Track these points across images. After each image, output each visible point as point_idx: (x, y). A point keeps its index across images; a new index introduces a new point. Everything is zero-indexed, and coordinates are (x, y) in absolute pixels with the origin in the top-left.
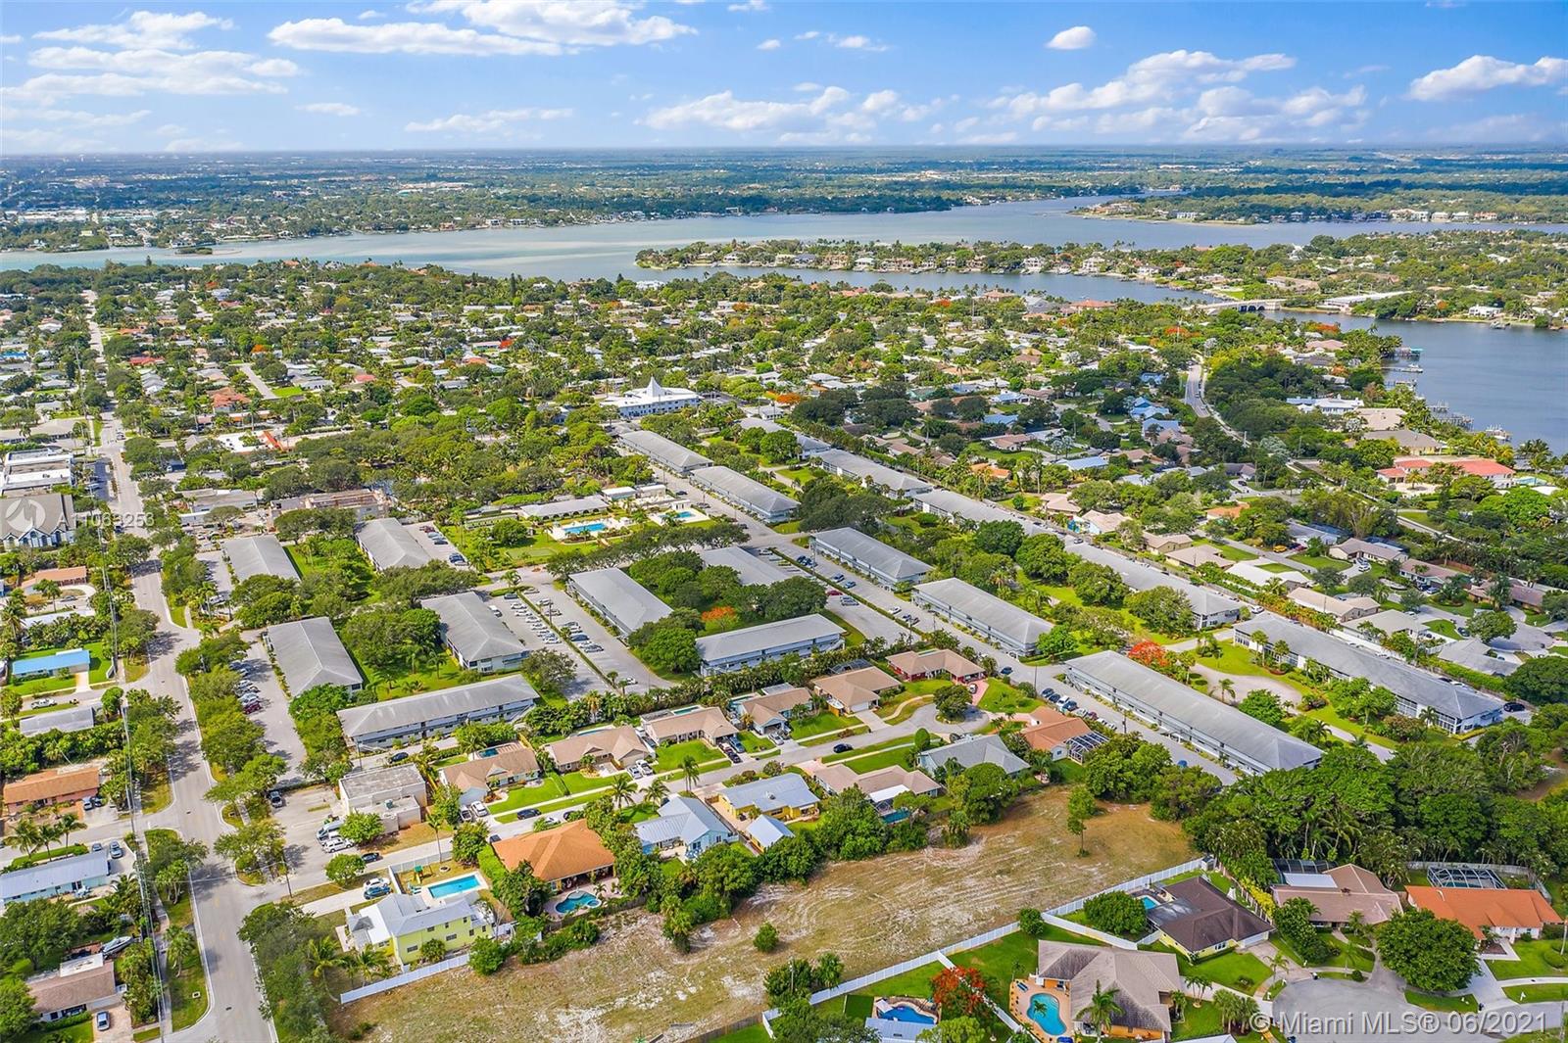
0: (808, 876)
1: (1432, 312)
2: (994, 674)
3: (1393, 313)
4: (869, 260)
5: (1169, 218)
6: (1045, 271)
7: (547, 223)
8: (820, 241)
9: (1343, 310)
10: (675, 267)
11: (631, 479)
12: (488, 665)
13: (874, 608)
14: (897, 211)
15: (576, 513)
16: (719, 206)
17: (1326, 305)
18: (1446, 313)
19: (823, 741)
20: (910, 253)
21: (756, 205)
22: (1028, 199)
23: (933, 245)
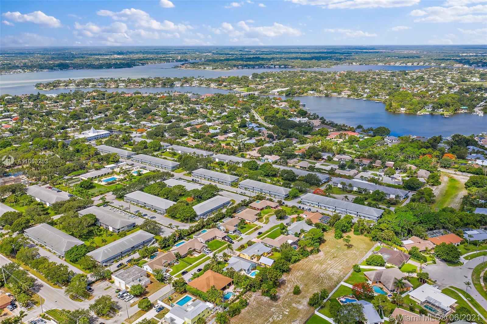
1: (300, 93)
2: (281, 205)
3: (290, 94)
4: (124, 84)
5: (204, 69)
6: (182, 86)
8: (101, 78)
9: (276, 94)
10: (52, 89)
11: (112, 162)
12: (123, 229)
13: (229, 191)
14: (116, 68)
15: (102, 175)
16: (50, 68)
17: (270, 93)
18: (303, 94)
19: (252, 232)
20: (135, 81)
21: (63, 67)
22: (155, 63)
23: (142, 79)
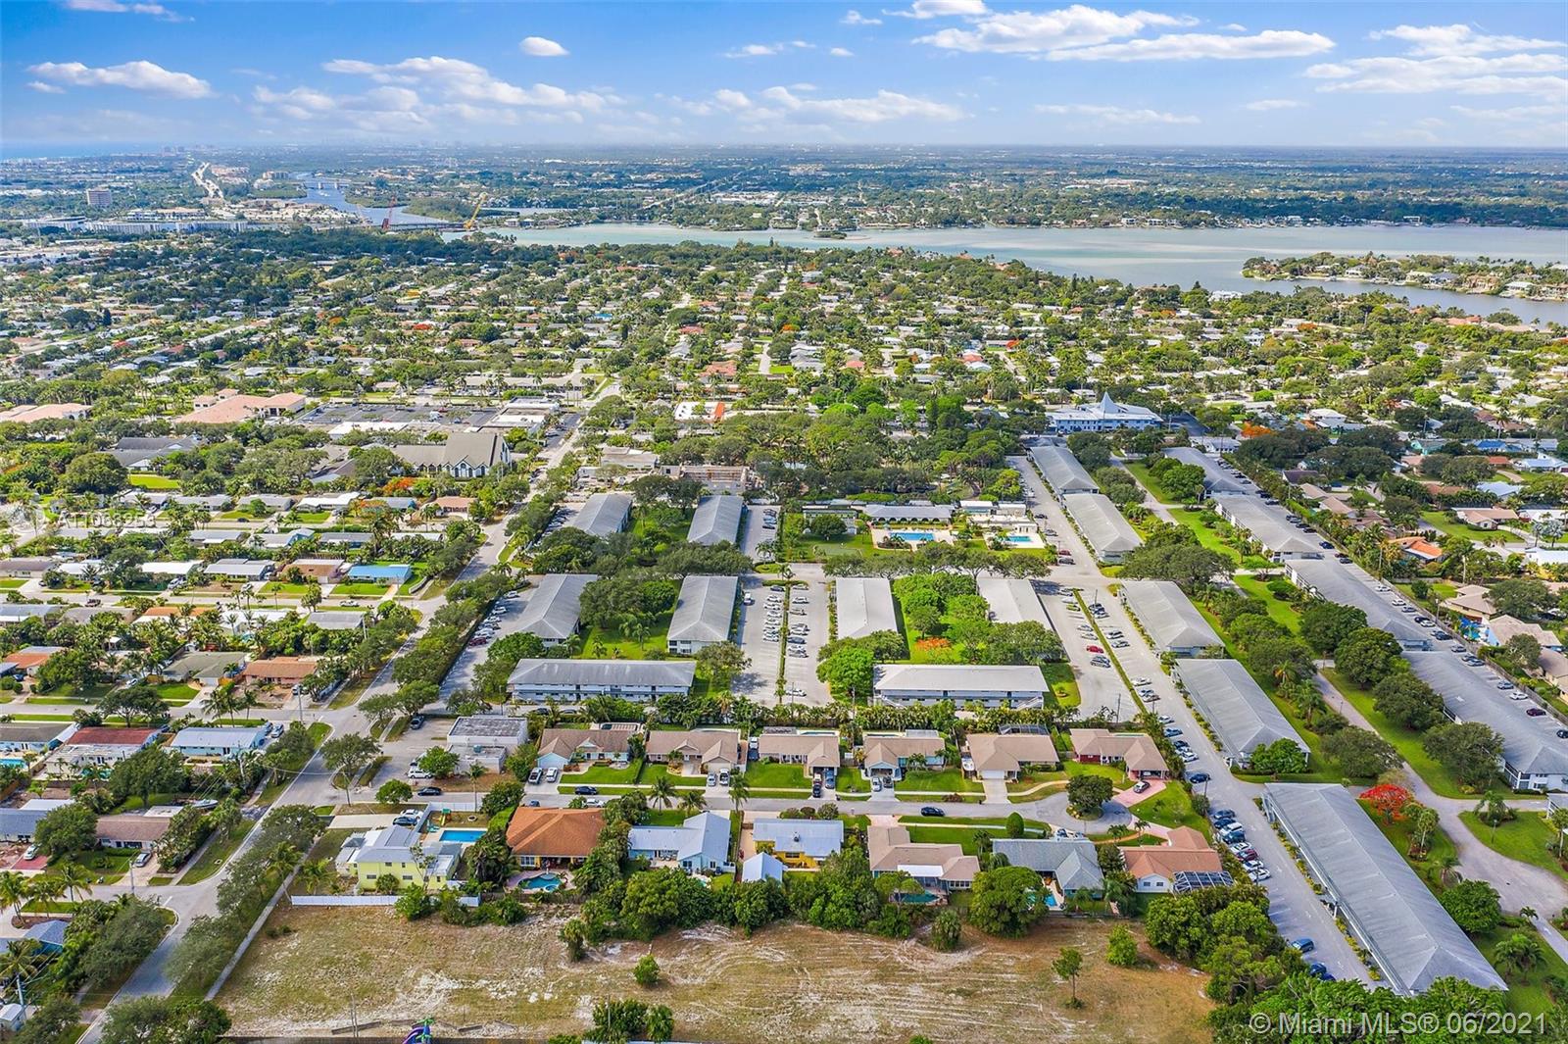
0: (756, 927)
2: (1180, 777)
4: (1527, 285)
7: (1185, 225)
8: (1482, 259)
10: (1283, 278)
11: (997, 494)
12: (686, 647)
13: (1122, 675)
15: (916, 519)
16: (1397, 214)
19: (924, 799)
21: (1446, 214)
